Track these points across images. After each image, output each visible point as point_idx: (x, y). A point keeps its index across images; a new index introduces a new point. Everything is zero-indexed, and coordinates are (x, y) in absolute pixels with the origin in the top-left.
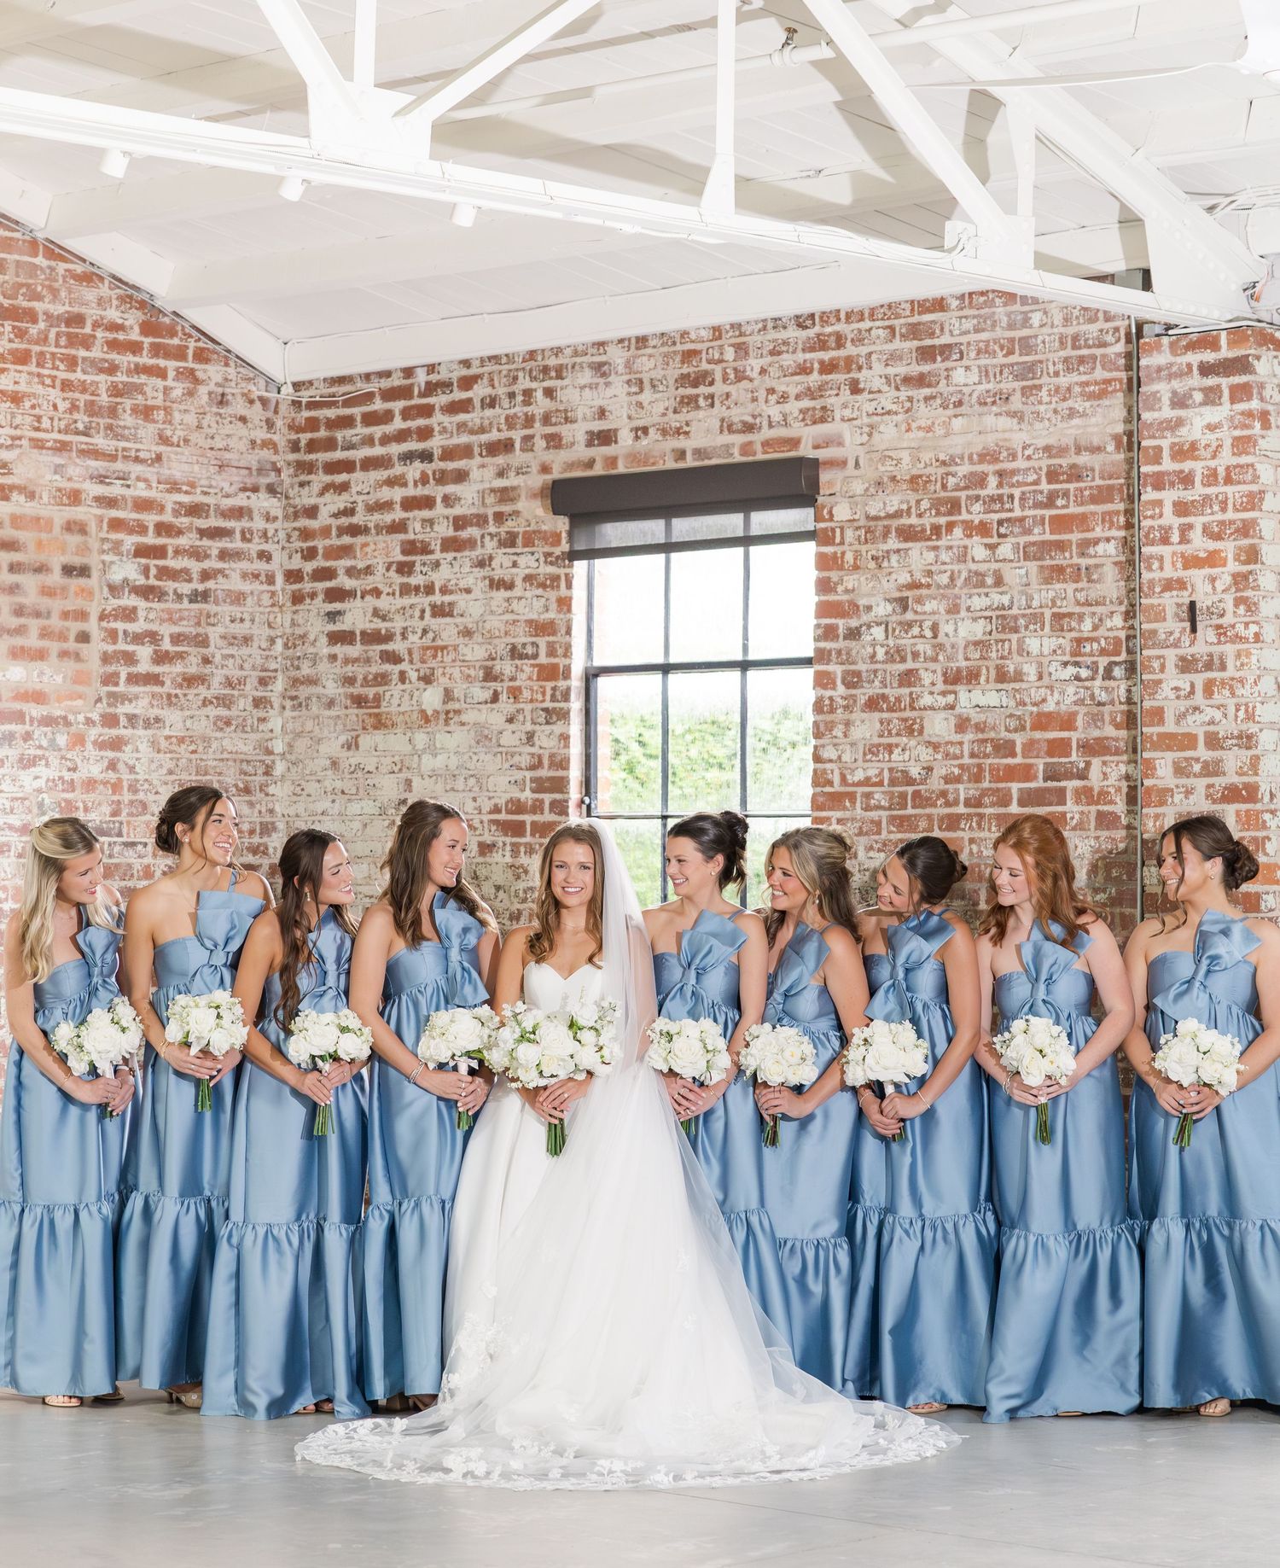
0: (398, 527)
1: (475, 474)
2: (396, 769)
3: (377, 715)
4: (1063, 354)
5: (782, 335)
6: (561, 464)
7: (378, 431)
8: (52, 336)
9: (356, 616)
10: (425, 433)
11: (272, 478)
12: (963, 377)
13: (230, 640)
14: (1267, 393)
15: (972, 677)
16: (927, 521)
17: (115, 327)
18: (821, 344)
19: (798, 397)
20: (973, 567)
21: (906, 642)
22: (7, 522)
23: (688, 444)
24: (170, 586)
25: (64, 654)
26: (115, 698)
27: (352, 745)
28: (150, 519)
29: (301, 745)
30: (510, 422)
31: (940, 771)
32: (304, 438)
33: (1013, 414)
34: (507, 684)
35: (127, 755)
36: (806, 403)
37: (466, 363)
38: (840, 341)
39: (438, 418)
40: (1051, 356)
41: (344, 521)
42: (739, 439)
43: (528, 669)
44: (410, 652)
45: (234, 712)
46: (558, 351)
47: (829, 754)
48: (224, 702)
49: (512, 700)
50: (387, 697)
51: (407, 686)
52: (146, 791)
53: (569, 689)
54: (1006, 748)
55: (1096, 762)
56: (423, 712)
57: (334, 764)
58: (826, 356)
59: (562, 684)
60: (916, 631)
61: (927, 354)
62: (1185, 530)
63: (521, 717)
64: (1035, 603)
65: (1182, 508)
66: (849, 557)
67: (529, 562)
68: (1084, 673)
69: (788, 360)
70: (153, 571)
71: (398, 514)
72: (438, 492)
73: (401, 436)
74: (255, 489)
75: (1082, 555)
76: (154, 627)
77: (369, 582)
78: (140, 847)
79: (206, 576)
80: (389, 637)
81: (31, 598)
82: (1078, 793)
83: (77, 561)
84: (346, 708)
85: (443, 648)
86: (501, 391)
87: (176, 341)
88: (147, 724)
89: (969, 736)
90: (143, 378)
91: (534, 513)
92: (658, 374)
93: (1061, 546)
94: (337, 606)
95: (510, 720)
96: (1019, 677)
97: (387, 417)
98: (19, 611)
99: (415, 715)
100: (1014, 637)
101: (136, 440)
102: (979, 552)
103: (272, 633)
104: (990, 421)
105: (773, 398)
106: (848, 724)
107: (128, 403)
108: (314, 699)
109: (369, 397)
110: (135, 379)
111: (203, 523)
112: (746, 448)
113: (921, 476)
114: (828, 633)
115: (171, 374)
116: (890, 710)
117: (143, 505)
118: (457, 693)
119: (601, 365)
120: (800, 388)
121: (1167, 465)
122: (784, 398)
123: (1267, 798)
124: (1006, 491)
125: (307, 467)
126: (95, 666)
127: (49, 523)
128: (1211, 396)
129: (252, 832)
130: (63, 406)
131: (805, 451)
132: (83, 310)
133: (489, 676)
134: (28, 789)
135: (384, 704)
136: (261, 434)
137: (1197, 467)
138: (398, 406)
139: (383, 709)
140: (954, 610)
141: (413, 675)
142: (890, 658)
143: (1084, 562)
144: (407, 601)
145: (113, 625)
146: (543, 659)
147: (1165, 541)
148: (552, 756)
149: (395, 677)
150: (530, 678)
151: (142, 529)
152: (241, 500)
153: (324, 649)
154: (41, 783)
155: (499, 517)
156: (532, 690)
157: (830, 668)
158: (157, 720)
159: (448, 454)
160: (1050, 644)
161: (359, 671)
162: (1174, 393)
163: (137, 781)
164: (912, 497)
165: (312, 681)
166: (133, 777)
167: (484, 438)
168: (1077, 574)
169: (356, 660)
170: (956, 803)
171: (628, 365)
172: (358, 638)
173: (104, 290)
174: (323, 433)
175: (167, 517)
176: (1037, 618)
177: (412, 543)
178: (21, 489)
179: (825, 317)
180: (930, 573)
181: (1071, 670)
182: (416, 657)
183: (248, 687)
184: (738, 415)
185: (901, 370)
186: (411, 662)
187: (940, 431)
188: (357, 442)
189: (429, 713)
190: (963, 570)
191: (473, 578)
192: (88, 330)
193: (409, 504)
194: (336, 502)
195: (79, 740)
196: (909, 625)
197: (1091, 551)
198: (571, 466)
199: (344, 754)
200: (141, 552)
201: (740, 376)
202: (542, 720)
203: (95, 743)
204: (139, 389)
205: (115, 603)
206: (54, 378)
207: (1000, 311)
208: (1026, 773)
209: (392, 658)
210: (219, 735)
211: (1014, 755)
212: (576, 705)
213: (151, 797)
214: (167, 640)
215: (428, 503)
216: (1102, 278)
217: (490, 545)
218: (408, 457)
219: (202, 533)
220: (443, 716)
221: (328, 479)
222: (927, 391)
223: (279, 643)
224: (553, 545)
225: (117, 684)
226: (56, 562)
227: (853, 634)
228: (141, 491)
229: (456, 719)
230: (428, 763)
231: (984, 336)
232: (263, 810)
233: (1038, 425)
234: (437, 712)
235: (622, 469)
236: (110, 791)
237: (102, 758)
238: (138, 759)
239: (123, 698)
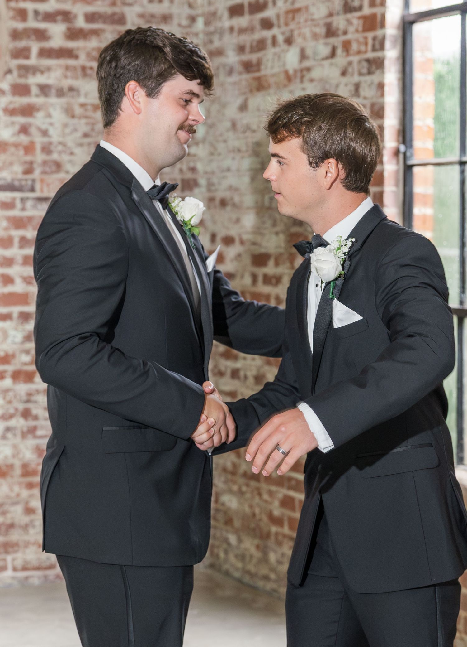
3: (258, 79)
26: (25, 70)
27: (243, 107)
34: (342, 38)
35: (39, 120)
43: (355, 22)
44: (278, 16)
49: (344, 54)
50: (264, 61)
51: (277, 50)
52: (60, 153)
53: (384, 39)
56: (286, 72)
57: (234, 125)
59: (379, 33)
63: (350, 70)
76: (66, 7)
80: (264, 6)
84: (240, 73)
85: (298, 10)
88: (60, 93)
95: (344, 74)
99: (282, 76)
103: (193, 12)
108: (221, 70)
118: (309, 52)
126: (3, 42)
133: (329, 32)
135: (263, 67)
139: (262, 73)
141: (280, 39)
146: (367, 11)
148: (373, 105)
149: (269, 42)
150: (357, 31)
153: (226, 23)
156: (358, 41)
158: (71, 89)
161: (246, 39)
163: (50, 143)
166: (46, 140)
169: (245, 30)
172: (246, 9)
182: (282, 20)
186: (279, 26)
189: (291, 72)
199: (238, 116)
202: (365, 71)
203: (5, 110)
209: (267, 24)
212: (393, 53)
213: (65, 158)
214: (81, 18)
220: (299, 74)
225: (27, 57)
229: (308, 76)
232: (185, 167)
234: (295, 71)
236: (22, 152)
237: (13, 123)
238: (51, 124)
239: (35, 70)
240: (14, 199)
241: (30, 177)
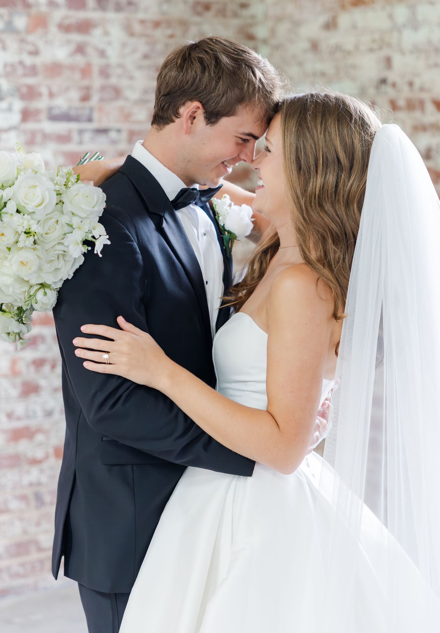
2: (375, 46)
27: (331, 25)
29: (283, 29)
35: (96, 38)
52: (119, 76)
57: (315, 46)
78: (113, 135)
88: (118, 7)
158: (130, 3)
166: (103, 61)
195: (41, 23)
199: (324, 35)
203: (60, 26)
210: (197, 19)
230: (409, 38)
236: (77, 76)
237: (69, 42)
238: (109, 43)
240: (70, 131)
241: (87, 104)
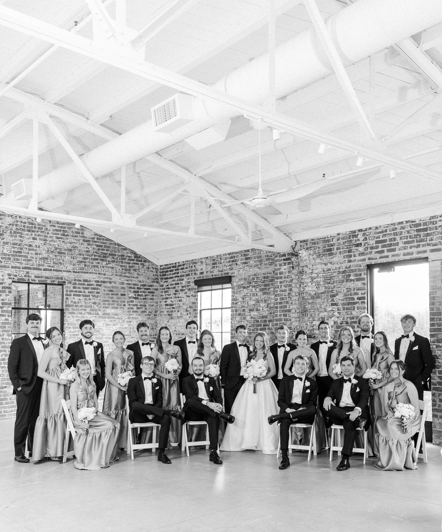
0: (174, 288)
1: (185, 279)
3: (171, 317)
4: (266, 258)
5: (226, 256)
6: (196, 277)
7: (172, 273)
8: (119, 258)
9: (169, 302)
10: (178, 273)
11: (157, 280)
12: (252, 262)
13: (150, 305)
14: (294, 264)
15: (253, 310)
16: (247, 285)
17: (129, 257)
18: (232, 258)
19: (228, 266)
20: (253, 292)
21: (244, 305)
22: (111, 287)
23: (214, 274)
24: (139, 297)
25: (121, 308)
27: (168, 322)
28: (136, 287)
30: (189, 271)
31: (249, 325)
32: (162, 274)
33: (258, 268)
34: (189, 312)
35: (132, 323)
36: (230, 267)
37: (183, 262)
38: (234, 257)
39: (180, 270)
40: (264, 258)
41: (167, 287)
42: (220, 273)
43: (192, 310)
45: (150, 317)
46: (196, 260)
47: (233, 322)
48: (148, 315)
49: (190, 314)
54: (258, 321)
55: (270, 323)
58: (232, 259)
59: (196, 312)
60: (245, 303)
61: (246, 259)
62: (281, 286)
64: (262, 298)
65: (281, 282)
66: (236, 291)
67: (192, 293)
68: (269, 309)
69: (227, 260)
70: (136, 295)
71: (174, 286)
72: (179, 282)
73: (175, 274)
74: (154, 282)
75: (268, 290)
76: (136, 304)
77: (170, 296)
79: (146, 295)
80: (173, 305)
81: (115, 299)
82: (268, 328)
83: (123, 293)
84: (167, 316)
85: (180, 306)
86: (188, 266)
87: (140, 259)
88: (135, 319)
89: (253, 320)
90: (135, 265)
91: (193, 285)
92: (209, 263)
93: (266, 289)
94: (166, 300)
95: (189, 318)
96: (259, 310)
97: (172, 271)
98: (113, 301)
99: (177, 317)
100: (259, 304)
101: (133, 274)
102: (254, 290)
103: (157, 304)
104: (255, 269)
105: (225, 266)
106: (236, 318)
107: (132, 269)
108: (163, 315)
109: (170, 267)
110: (133, 265)
111: (145, 287)
112: (222, 275)
113: (245, 278)
114: (233, 303)
115: (139, 264)
116: (242, 315)
117: (135, 285)
118: (182, 313)
119: (202, 262)
120: (229, 265)
121: (279, 275)
122: (227, 266)
123: (293, 329)
124: (258, 280)
125: (162, 279)
126: (126, 309)
127: (118, 288)
128: (285, 264)
129: (153, 335)
130: (121, 269)
131: (230, 275)
132: (124, 254)
133: (187, 311)
134: (115, 329)
135: (172, 315)
136: (155, 274)
137: (283, 276)
138: (174, 269)
140: (250, 299)
141: (176, 311)
142: (241, 307)
143: (269, 291)
144: (176, 299)
145: (129, 303)
146: (194, 308)
147: (278, 288)
149: (174, 311)
151: (134, 288)
152: (152, 284)
153: (164, 307)
154: (117, 328)
155: (188, 286)
156: (192, 313)
157: (233, 309)
158: (137, 318)
159: (181, 276)
160: (264, 305)
162: (279, 264)
164: (244, 281)
165: (163, 312)
167: (186, 274)
168: (268, 293)
169: (168, 309)
170: (251, 330)
171: (205, 262)
172: (169, 305)
173: (128, 251)
174: (164, 273)
175: (139, 286)
176: (262, 300)
177: (176, 290)
178: (113, 282)
179: (233, 253)
180: (247, 294)
181: (267, 309)
182: (177, 308)
183: (153, 313)
184: (220, 269)
185: (243, 261)
187: (248, 271)
188: (169, 274)
190: (252, 293)
191: (184, 295)
192: (125, 257)
193: (176, 284)
194: (166, 284)
195: (124, 321)
196: (244, 302)
197: (270, 290)
198: (198, 278)
199: (167, 323)
200: (134, 292)
201: (221, 263)
203: (126, 322)
204: (134, 266)
205: (130, 300)
206: (119, 265)
207: (257, 251)
208: (260, 325)
209: (173, 308)
211: (259, 322)
212: (199, 315)
214: (139, 306)
215: (178, 284)
216: (271, 246)
217: (187, 290)
218: (176, 277)
219: (145, 289)
221: (165, 280)
222: (247, 265)
223: (158, 306)
224: (195, 290)
225: (130, 312)
226: (120, 294)
227: (236, 303)
228: (134, 282)
229: (182, 317)
230: (179, 324)
231: (255, 256)
233: (262, 270)
235: (204, 278)
239: (131, 315)
